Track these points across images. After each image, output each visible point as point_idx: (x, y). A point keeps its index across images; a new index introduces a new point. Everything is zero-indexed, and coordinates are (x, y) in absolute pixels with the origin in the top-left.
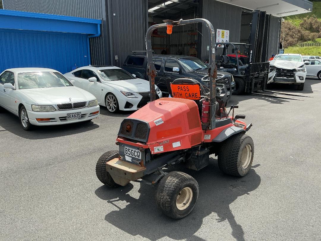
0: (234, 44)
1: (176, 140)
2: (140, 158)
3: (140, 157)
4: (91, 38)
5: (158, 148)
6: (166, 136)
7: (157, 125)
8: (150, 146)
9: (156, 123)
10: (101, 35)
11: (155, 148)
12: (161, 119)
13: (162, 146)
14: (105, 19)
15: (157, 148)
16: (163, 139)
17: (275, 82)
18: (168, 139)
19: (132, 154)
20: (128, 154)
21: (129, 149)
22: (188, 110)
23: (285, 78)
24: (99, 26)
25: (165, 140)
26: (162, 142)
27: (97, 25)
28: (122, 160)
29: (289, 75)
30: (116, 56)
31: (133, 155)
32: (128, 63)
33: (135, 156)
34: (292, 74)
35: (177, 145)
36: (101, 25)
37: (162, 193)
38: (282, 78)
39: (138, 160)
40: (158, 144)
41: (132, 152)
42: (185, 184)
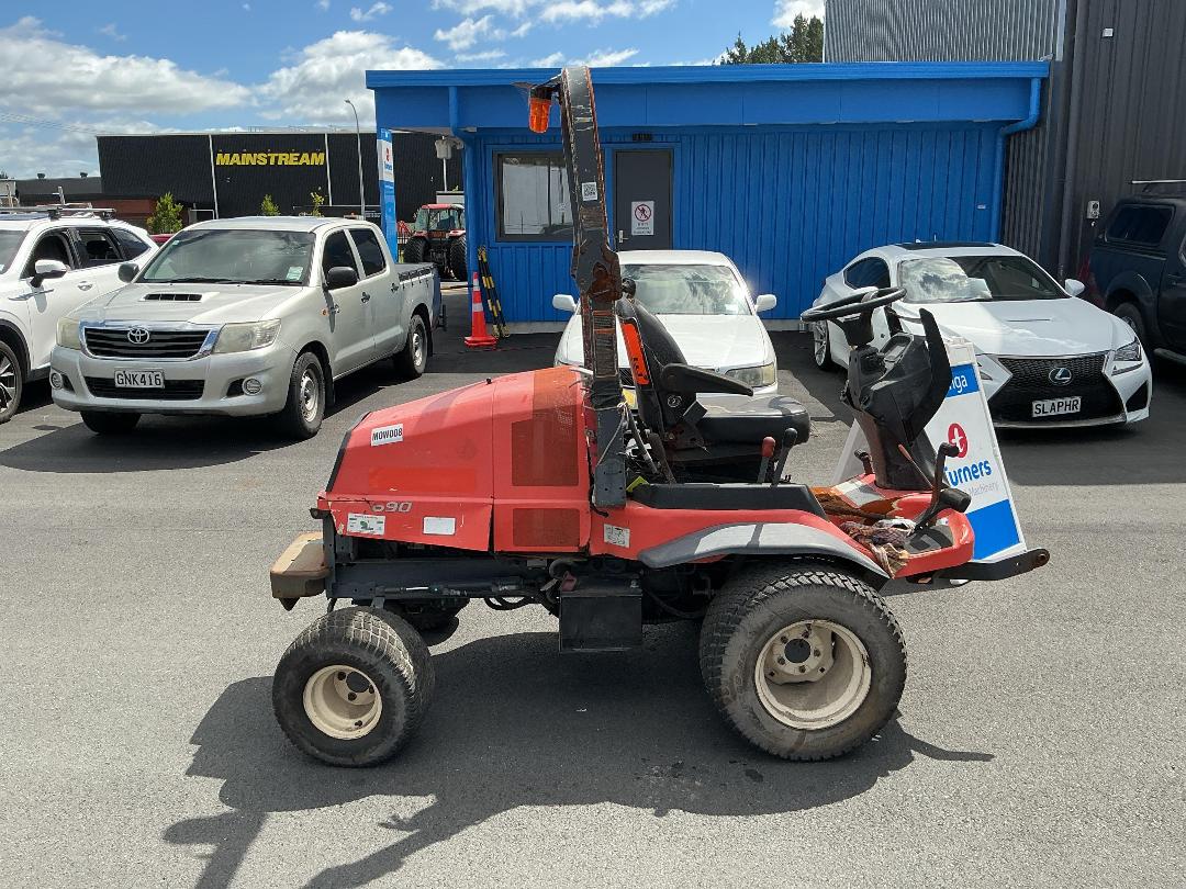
1: (440, 511)
4: (1011, 136)
5: (365, 520)
6: (405, 489)
7: (374, 443)
8: (332, 507)
9: (376, 436)
10: (1040, 121)
11: (350, 516)
12: (401, 426)
13: (382, 518)
14: (1059, 57)
15: (360, 520)
16: (392, 494)
18: (410, 499)
22: (525, 413)
24: (1035, 85)
25: (398, 502)
26: (385, 503)
27: (1027, 82)
30: (1092, 203)
32: (1111, 233)
35: (439, 528)
36: (1044, 81)
40: (367, 508)
42: (330, 649)
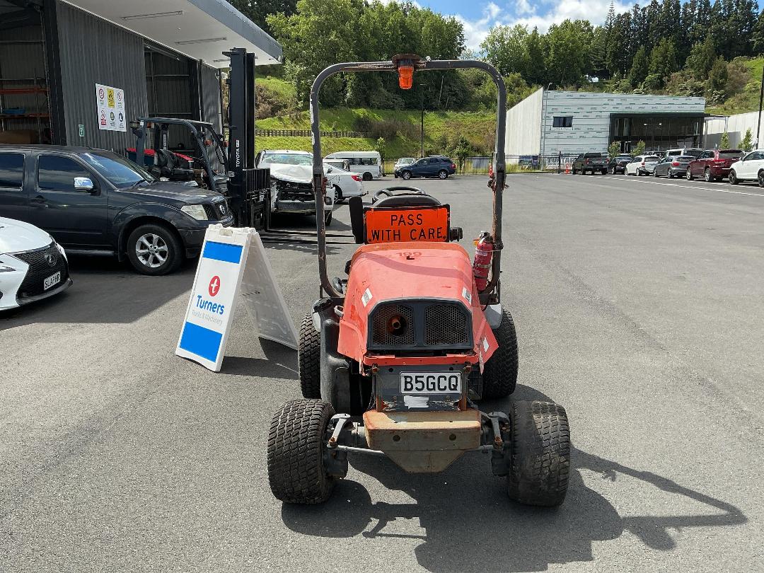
0: (192, 123)
2: (459, 391)
3: (459, 388)
7: (470, 303)
12: (465, 289)
17: (279, 211)
18: (480, 334)
19: (431, 387)
20: (414, 391)
21: (417, 377)
23: (298, 201)
28: (392, 411)
29: (302, 196)
31: (434, 389)
33: (440, 389)
34: (309, 194)
37: (542, 454)
38: (291, 201)
39: (452, 397)
41: (431, 380)
